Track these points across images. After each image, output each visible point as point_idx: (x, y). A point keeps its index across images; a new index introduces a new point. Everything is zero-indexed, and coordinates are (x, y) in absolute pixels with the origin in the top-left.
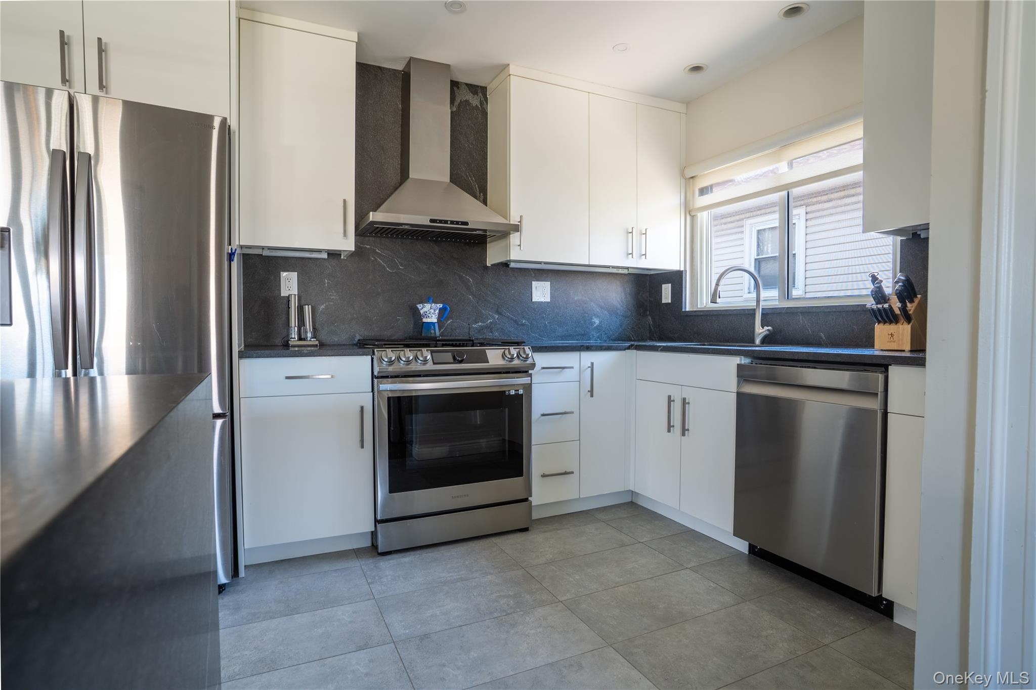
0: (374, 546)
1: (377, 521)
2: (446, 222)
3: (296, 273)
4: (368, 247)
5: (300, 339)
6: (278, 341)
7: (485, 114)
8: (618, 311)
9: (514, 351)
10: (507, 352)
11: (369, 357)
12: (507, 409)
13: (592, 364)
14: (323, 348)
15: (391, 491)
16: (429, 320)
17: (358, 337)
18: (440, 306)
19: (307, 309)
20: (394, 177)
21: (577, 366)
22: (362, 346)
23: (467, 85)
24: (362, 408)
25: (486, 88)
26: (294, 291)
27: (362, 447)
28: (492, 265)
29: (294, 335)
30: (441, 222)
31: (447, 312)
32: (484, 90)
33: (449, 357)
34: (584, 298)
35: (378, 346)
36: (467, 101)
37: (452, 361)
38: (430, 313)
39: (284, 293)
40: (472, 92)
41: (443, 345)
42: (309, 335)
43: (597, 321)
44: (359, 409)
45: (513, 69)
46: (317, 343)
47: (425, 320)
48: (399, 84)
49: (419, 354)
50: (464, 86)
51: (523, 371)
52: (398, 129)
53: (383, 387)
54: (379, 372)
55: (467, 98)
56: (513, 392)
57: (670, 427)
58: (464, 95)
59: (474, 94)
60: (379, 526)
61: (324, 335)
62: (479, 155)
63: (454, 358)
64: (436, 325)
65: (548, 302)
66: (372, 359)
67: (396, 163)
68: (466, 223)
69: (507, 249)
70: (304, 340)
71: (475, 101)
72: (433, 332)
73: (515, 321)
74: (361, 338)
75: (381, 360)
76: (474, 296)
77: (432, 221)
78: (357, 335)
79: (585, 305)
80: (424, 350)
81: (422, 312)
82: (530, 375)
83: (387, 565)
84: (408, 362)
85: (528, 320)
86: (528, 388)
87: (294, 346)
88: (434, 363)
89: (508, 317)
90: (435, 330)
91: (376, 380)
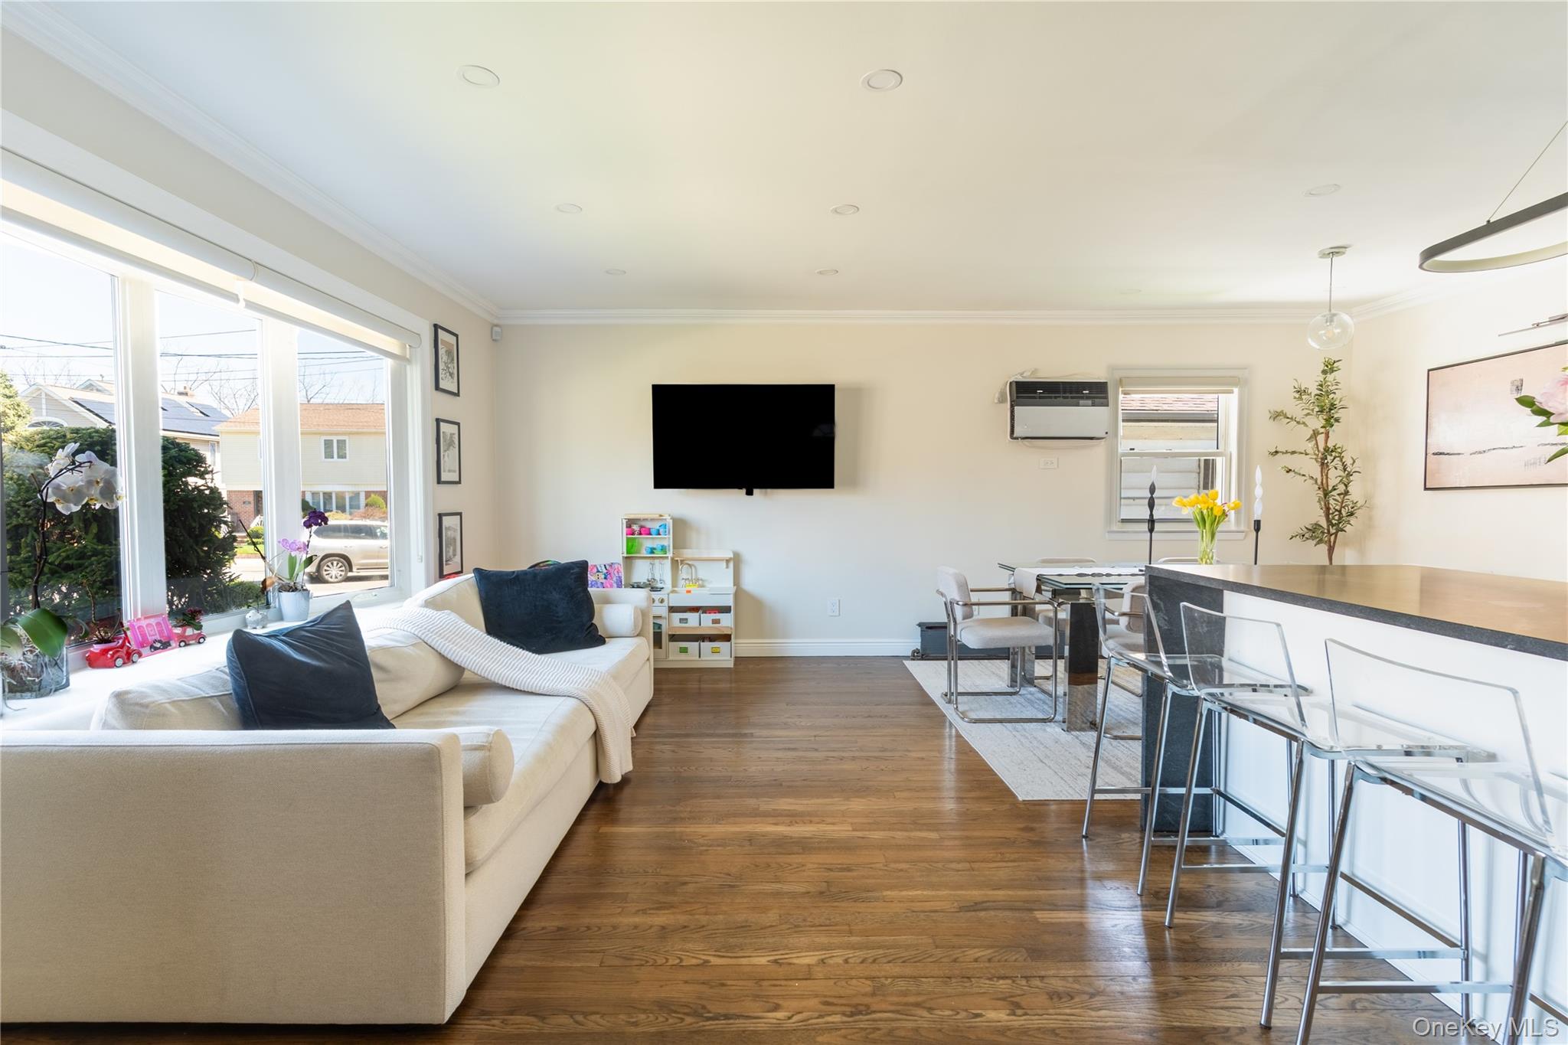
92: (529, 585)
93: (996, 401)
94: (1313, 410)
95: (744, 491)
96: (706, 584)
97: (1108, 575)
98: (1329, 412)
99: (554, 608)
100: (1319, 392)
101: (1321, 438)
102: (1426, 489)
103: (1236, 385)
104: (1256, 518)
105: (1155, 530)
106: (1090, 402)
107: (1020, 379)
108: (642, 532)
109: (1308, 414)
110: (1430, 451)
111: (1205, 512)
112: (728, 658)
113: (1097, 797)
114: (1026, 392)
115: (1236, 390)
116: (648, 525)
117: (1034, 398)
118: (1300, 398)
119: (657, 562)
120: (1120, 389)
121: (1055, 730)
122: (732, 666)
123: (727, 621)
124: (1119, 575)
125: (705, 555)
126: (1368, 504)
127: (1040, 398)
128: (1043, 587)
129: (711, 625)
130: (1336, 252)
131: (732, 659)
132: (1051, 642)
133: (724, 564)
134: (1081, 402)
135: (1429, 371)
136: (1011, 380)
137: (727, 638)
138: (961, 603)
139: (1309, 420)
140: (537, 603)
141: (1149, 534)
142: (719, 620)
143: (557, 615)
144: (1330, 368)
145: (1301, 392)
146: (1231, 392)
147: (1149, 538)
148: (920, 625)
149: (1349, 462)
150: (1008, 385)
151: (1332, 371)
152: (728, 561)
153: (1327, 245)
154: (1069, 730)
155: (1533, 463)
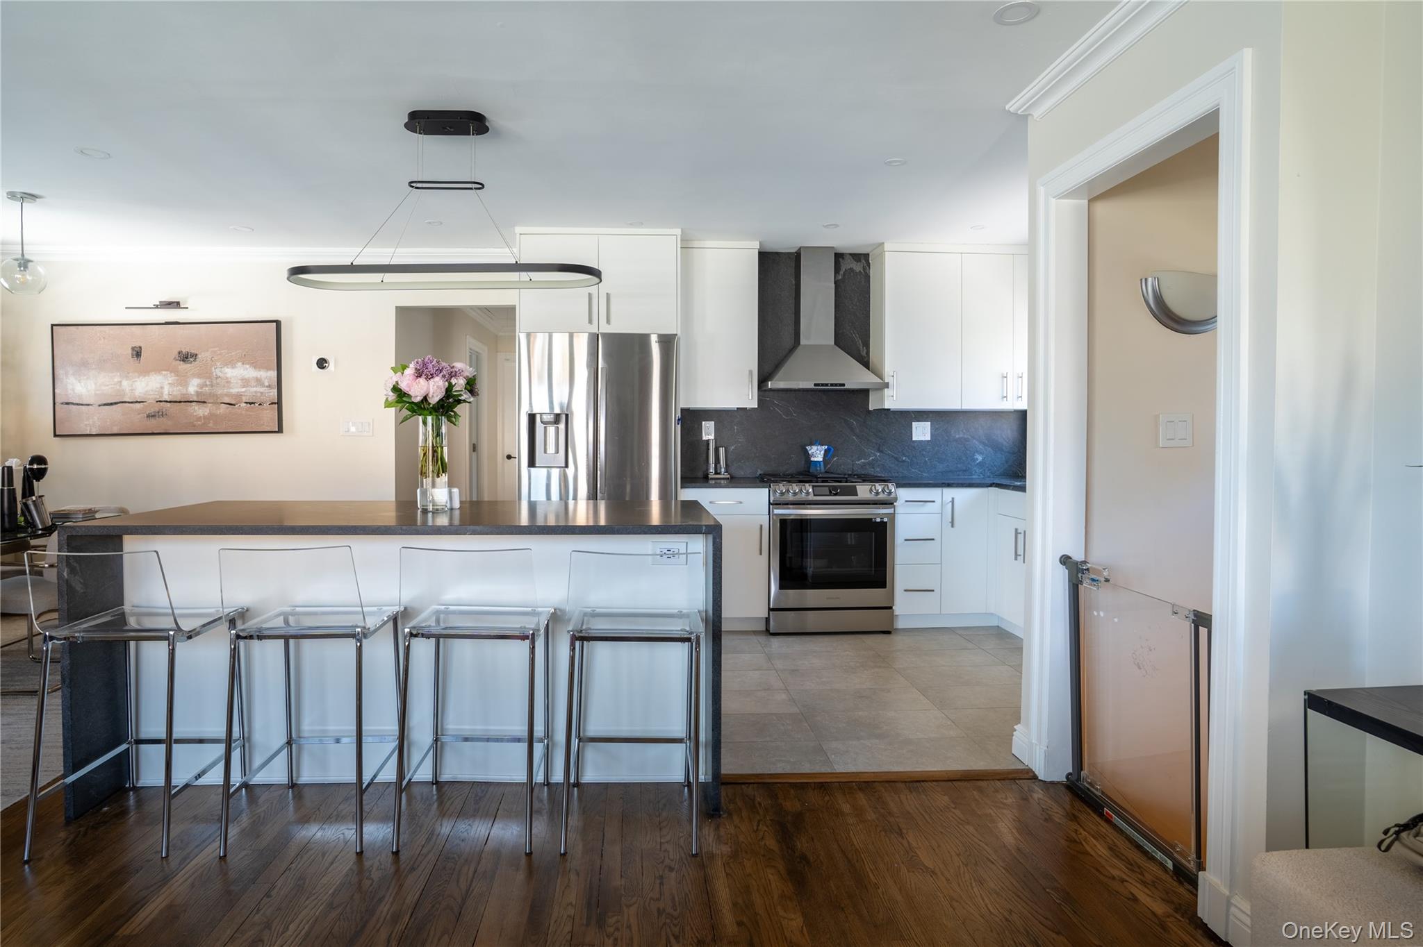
0: (767, 630)
1: (770, 610)
2: (827, 385)
3: (713, 422)
4: (768, 399)
5: (716, 473)
6: (700, 474)
7: (867, 277)
8: (1004, 448)
9: (879, 487)
10: (873, 488)
11: (767, 490)
12: (873, 534)
13: (953, 499)
14: (735, 481)
15: (780, 589)
16: (816, 459)
17: (759, 472)
18: (826, 447)
19: (722, 450)
20: (788, 340)
21: (938, 501)
22: (763, 480)
23: (850, 254)
24: (761, 526)
25: (868, 254)
26: (712, 437)
27: (761, 554)
28: (874, 410)
29: (712, 470)
30: (823, 385)
31: (831, 453)
32: (866, 256)
33: (826, 490)
34: (966, 436)
35: (774, 482)
36: (851, 269)
37: (828, 494)
38: (817, 453)
39: (705, 438)
40: (855, 260)
41: (823, 482)
42: (723, 470)
43: (980, 458)
44: (759, 527)
45: (887, 247)
46: (729, 476)
47: (812, 459)
48: (793, 264)
49: (803, 487)
50: (848, 256)
51: (889, 503)
52: (792, 301)
53: (776, 511)
54: (773, 501)
55: (851, 266)
56: (878, 520)
57: (1016, 555)
58: (847, 264)
59: (858, 262)
60: (771, 613)
61: (732, 470)
62: (863, 314)
63: (831, 492)
64: (822, 463)
65: (928, 441)
66: (769, 491)
67: (791, 329)
68: (844, 385)
69: (882, 400)
70: (719, 474)
71: (858, 267)
72: (818, 469)
73: (896, 459)
74: (762, 472)
75: (775, 491)
76: (858, 436)
77: (815, 385)
78: (759, 471)
79: (968, 443)
80: (807, 485)
81: (810, 452)
82: (894, 507)
83: (776, 642)
84: (795, 494)
85: (908, 457)
86: (892, 517)
87: (712, 479)
88: (814, 495)
89: (889, 455)
90: (820, 467)
91: (771, 506)
110: (58, 401)
135: (52, 327)
155: (154, 416)
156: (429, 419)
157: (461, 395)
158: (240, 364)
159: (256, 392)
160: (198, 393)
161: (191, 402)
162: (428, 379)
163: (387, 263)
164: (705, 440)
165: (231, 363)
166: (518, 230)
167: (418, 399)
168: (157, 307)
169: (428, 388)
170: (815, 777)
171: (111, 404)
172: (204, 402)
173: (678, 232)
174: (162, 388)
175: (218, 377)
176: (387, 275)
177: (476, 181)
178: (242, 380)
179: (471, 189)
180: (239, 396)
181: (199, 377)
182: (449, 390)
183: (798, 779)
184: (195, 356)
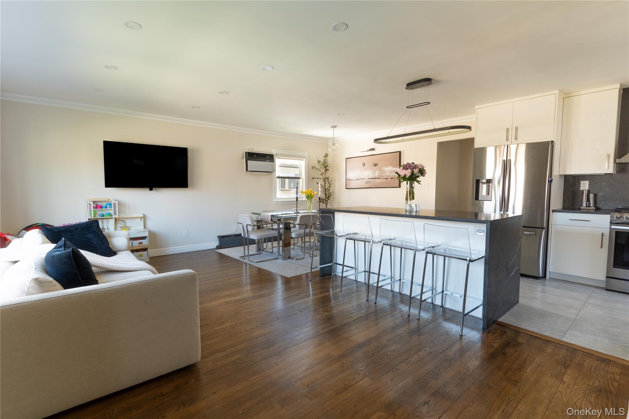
3: (588, 181)
5: (586, 206)
19: (592, 195)
26: (587, 188)
29: (584, 205)
42: (592, 205)
53: (613, 227)
66: (610, 216)
70: (589, 207)
75: (613, 217)
84: (627, 218)
87: (583, 209)
91: (611, 224)
92: (75, 232)
93: (241, 158)
94: (322, 167)
95: (149, 189)
96: (131, 228)
97: (289, 214)
98: (326, 167)
99: (91, 241)
100: (324, 162)
101: (324, 174)
102: (346, 189)
103: (304, 158)
104: (319, 196)
105: (298, 200)
106: (269, 160)
107: (248, 151)
108: (97, 207)
109: (321, 168)
110: (347, 179)
111: (309, 195)
112: (147, 258)
113: (313, 270)
114: (251, 156)
115: (304, 159)
116: (100, 204)
117: (253, 158)
118: (319, 163)
119: (105, 220)
120: (276, 157)
121: (280, 261)
122: (149, 261)
123: (145, 242)
124: (292, 214)
125: (130, 216)
126: (333, 192)
127: (255, 158)
128: (273, 219)
129: (138, 245)
130: (335, 127)
131: (149, 258)
132: (277, 235)
133: (140, 219)
134: (267, 160)
135: (346, 159)
136: (246, 151)
137: (145, 250)
138: (252, 225)
139: (321, 170)
140: (82, 240)
141: (296, 202)
142: (142, 242)
143: (94, 244)
144: (326, 156)
145: (319, 162)
146: (303, 160)
147: (296, 203)
148: (218, 237)
149: (330, 181)
150: (245, 153)
151: (327, 156)
152: (141, 218)
153: (333, 125)
154: (284, 260)
155: (367, 183)
156: (408, 182)
157: (416, 174)
158: (389, 166)
159: (393, 175)
160: (378, 176)
161: (376, 178)
162: (406, 170)
163: (404, 134)
164: (581, 190)
165: (387, 166)
166: (476, 107)
167: (403, 176)
168: (368, 151)
169: (406, 173)
170: (551, 339)
171: (358, 180)
172: (379, 178)
173: (557, 92)
174: (369, 174)
175: (383, 171)
176: (404, 137)
177: (425, 102)
178: (389, 171)
179: (424, 105)
180: (388, 176)
181: (378, 171)
182: (412, 173)
183: (536, 335)
184: (377, 164)
